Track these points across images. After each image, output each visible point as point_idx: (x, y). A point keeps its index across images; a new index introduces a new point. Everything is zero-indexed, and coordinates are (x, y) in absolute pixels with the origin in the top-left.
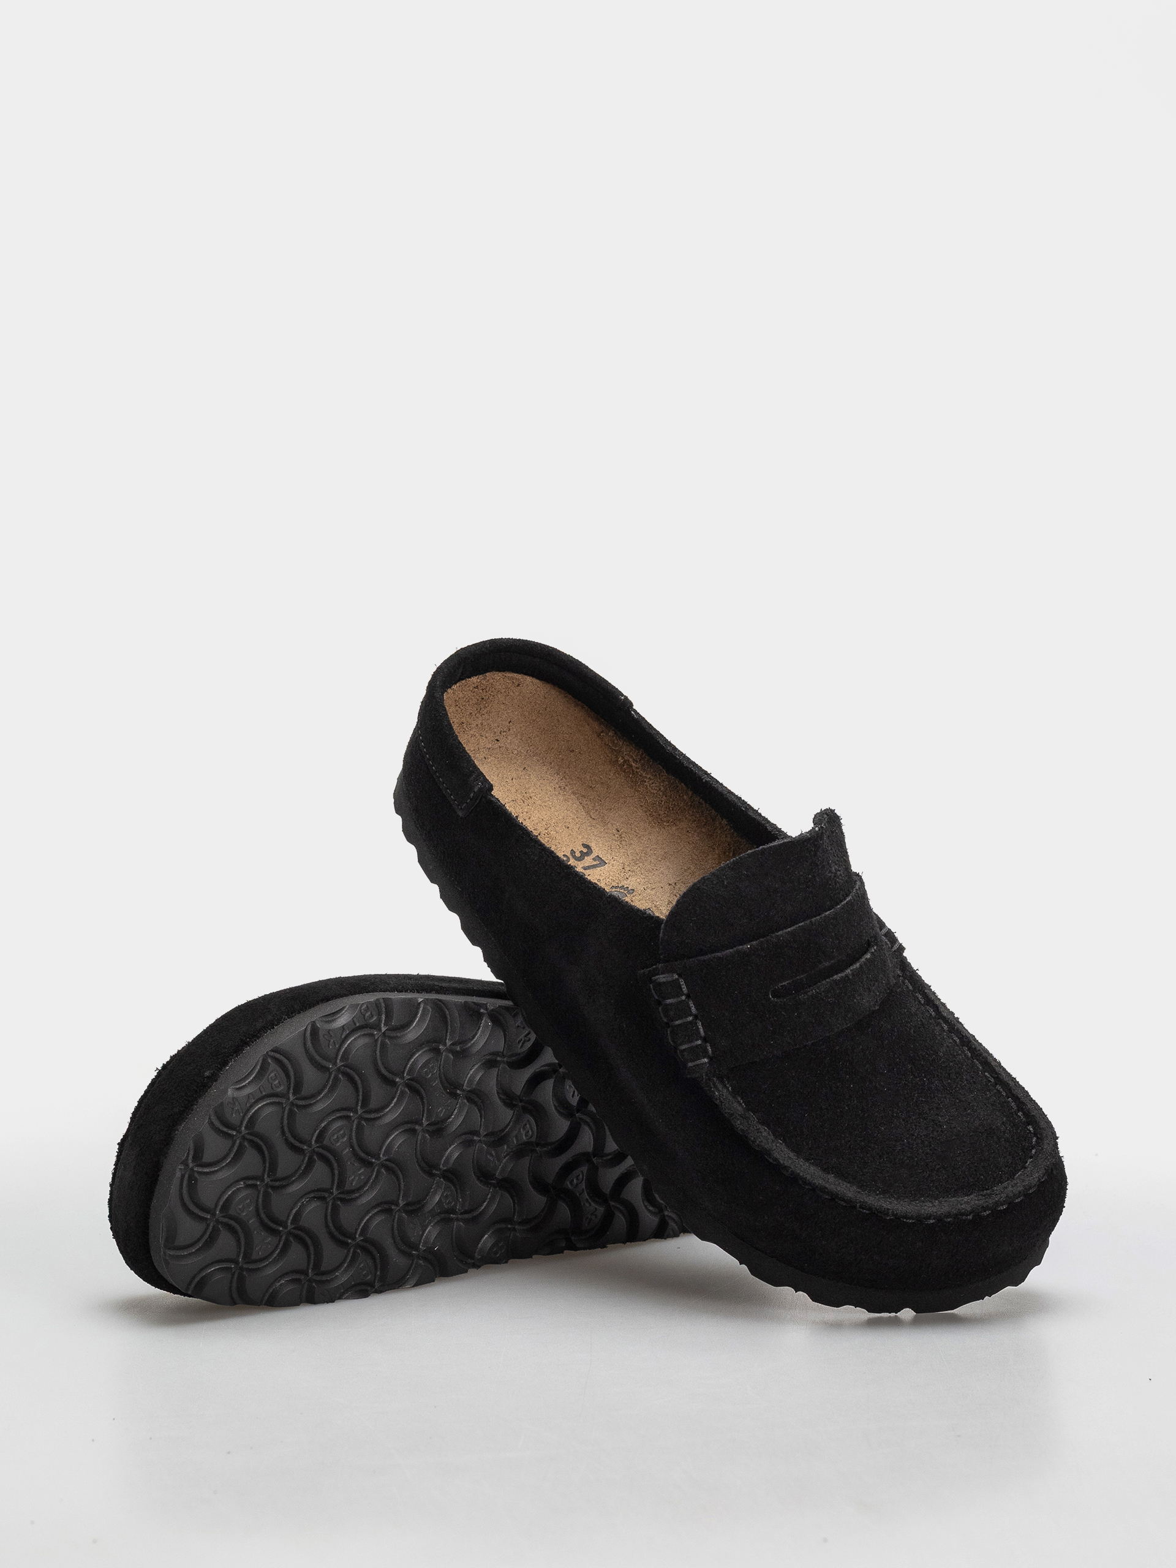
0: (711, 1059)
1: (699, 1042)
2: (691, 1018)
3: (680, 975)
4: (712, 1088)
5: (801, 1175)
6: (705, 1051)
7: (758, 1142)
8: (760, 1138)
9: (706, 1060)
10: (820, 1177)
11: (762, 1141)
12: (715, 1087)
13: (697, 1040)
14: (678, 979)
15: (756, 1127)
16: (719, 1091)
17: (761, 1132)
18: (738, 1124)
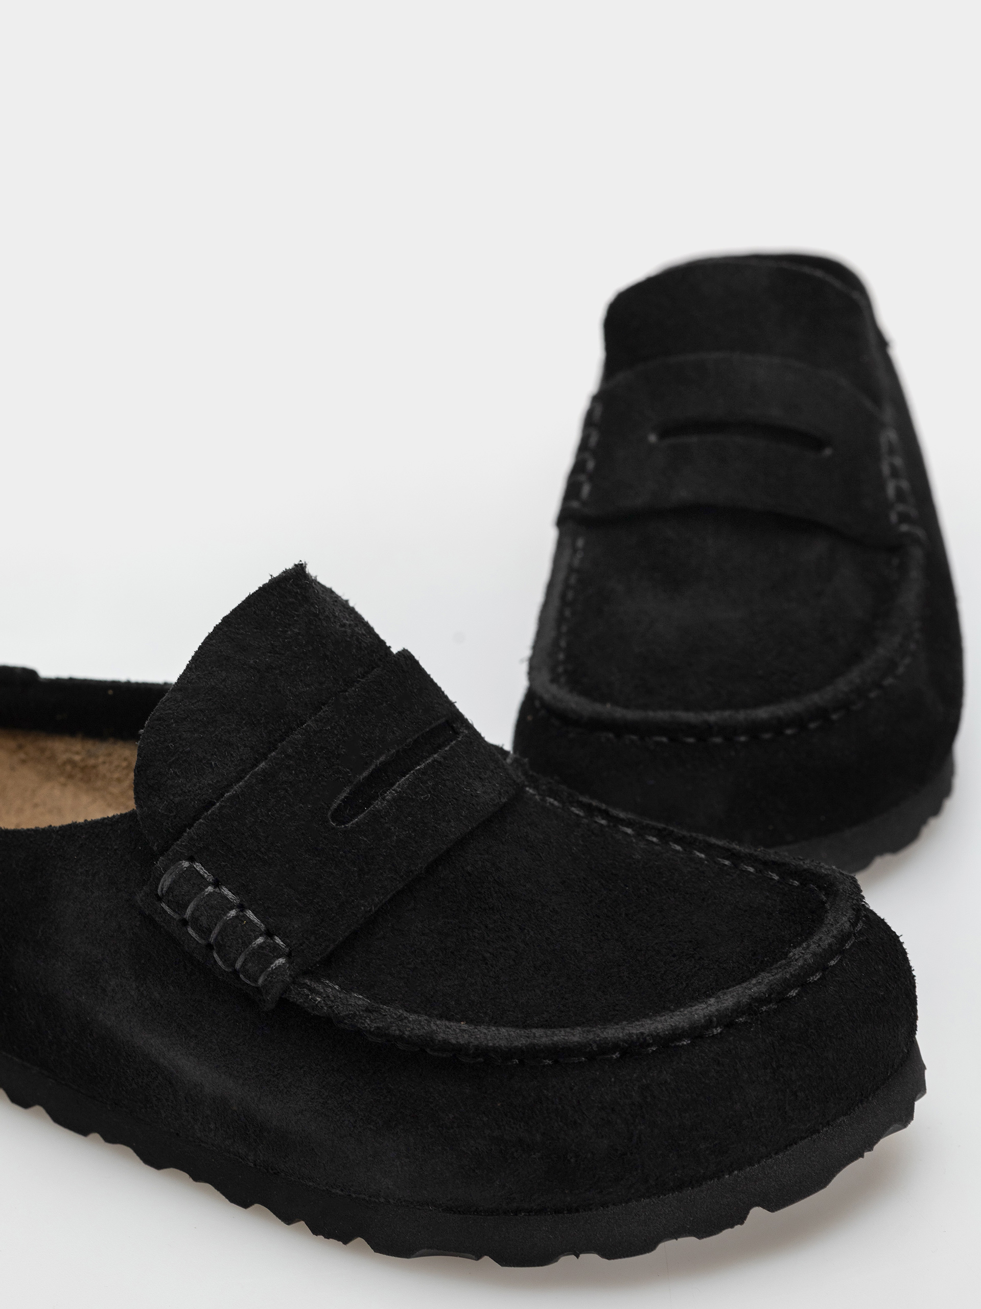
0: (289, 956)
1: (260, 940)
2: (233, 913)
3: (191, 859)
4: (308, 995)
5: (491, 1044)
6: (276, 947)
7: (407, 1033)
8: (409, 1027)
9: (281, 961)
10: (521, 1036)
11: (413, 1029)
12: (312, 990)
13: (256, 938)
14: (191, 867)
15: (396, 1014)
16: (319, 993)
17: (406, 1018)
18: (369, 1023)
